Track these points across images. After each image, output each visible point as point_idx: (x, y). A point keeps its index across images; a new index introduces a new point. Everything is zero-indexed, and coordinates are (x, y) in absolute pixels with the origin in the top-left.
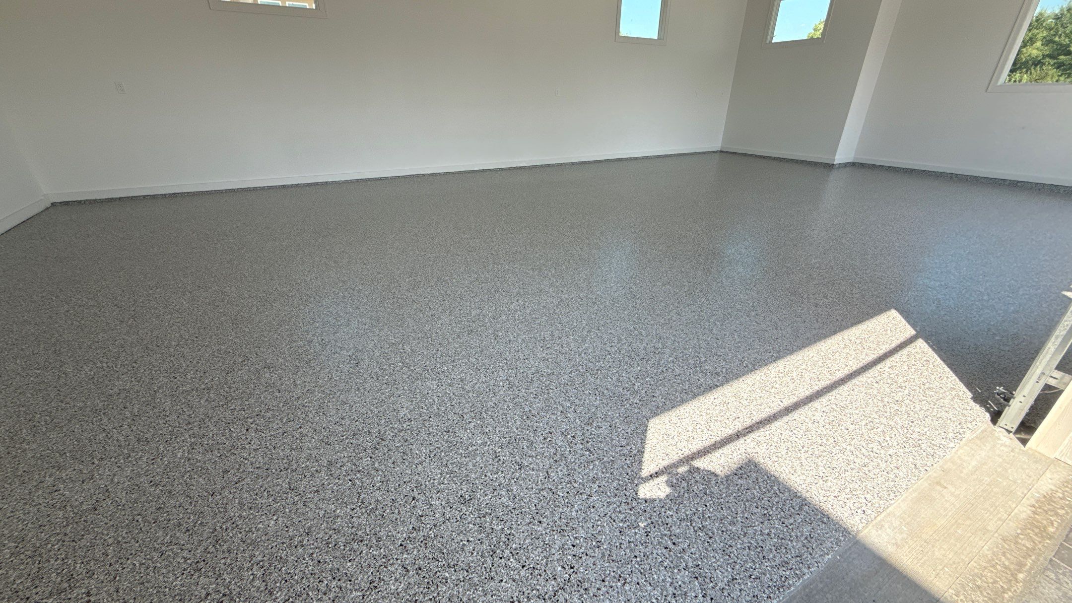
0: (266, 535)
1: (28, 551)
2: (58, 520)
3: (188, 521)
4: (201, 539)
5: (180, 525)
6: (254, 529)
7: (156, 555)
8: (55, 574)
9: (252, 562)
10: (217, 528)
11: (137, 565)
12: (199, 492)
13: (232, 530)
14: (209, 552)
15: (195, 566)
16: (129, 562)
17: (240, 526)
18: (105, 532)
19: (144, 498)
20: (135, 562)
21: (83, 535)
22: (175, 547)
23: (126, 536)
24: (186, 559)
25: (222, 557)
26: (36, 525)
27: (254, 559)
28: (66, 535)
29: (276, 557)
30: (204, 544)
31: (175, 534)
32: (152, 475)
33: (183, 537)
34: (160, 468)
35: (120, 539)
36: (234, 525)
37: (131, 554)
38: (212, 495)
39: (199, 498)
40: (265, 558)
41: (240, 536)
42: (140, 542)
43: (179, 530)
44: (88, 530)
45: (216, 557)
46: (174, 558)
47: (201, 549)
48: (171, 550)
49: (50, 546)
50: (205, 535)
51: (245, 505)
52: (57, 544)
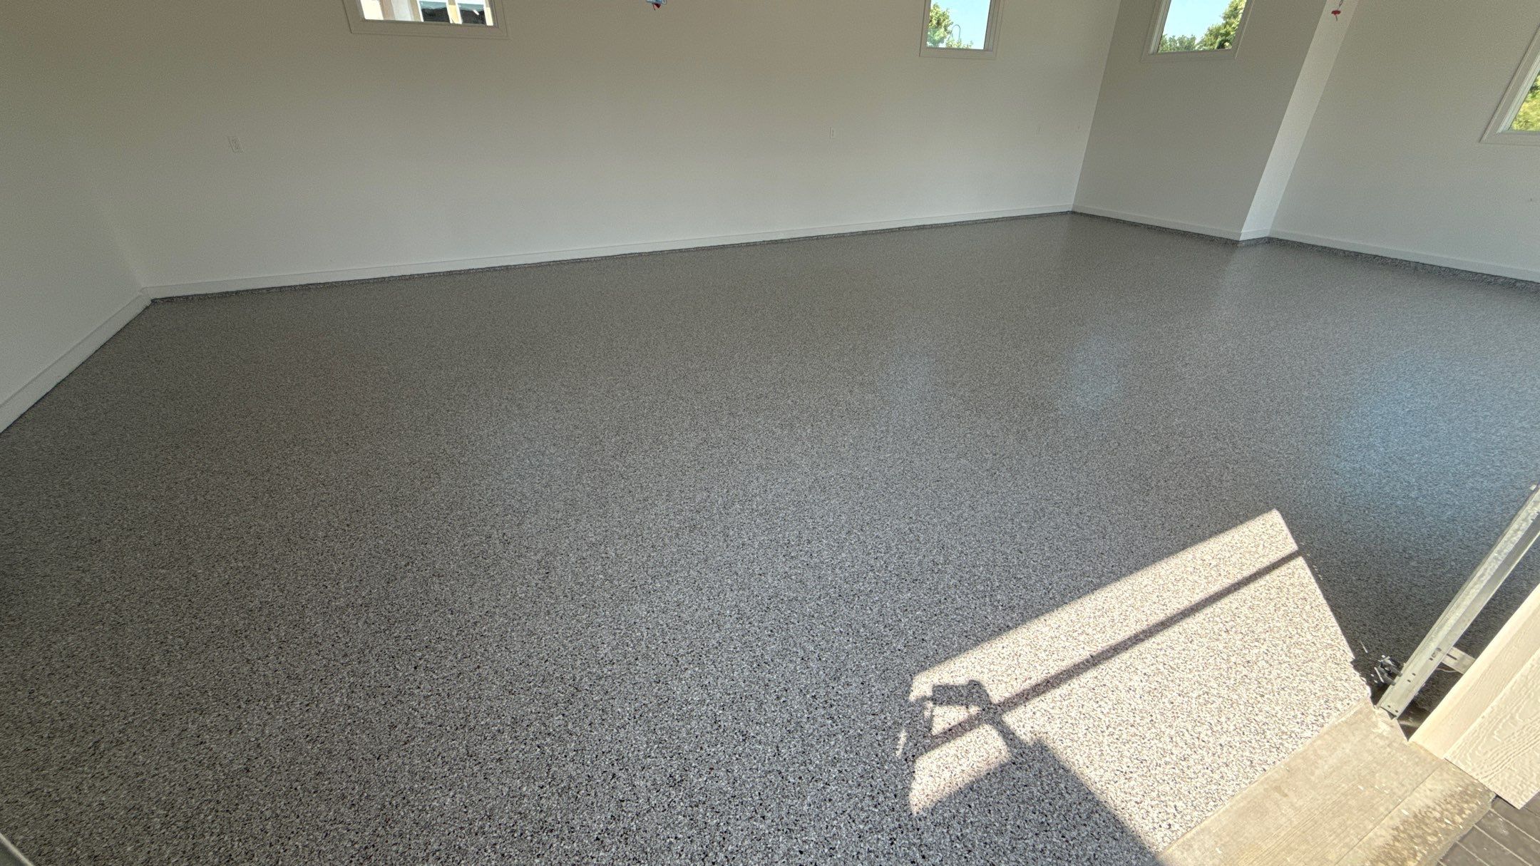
0: (442, 816)
1: (179, 821)
2: (208, 783)
3: (352, 792)
4: (369, 817)
5: (344, 797)
6: (428, 808)
7: (319, 835)
8: (211, 853)
9: (427, 851)
10: (387, 803)
11: (300, 847)
12: (363, 754)
13: (403, 807)
14: (378, 836)
15: (364, 852)
16: (291, 842)
17: (412, 803)
18: (262, 802)
19: (301, 759)
20: (297, 843)
21: (237, 804)
22: (340, 826)
23: (285, 808)
24: (354, 843)
25: (393, 842)
26: (185, 788)
27: (429, 847)
28: (218, 802)
29: (455, 846)
30: (373, 824)
31: (339, 809)
32: (307, 727)
33: (348, 815)
34: (315, 717)
35: (278, 812)
36: (405, 801)
37: (293, 832)
38: (378, 759)
39: (363, 762)
40: (441, 847)
41: (412, 815)
42: (302, 817)
43: (343, 804)
44: (242, 798)
45: (387, 842)
46: (340, 841)
47: (368, 831)
48: (336, 829)
49: (202, 816)
50: (373, 814)
51: (416, 774)
52: (210, 814)
